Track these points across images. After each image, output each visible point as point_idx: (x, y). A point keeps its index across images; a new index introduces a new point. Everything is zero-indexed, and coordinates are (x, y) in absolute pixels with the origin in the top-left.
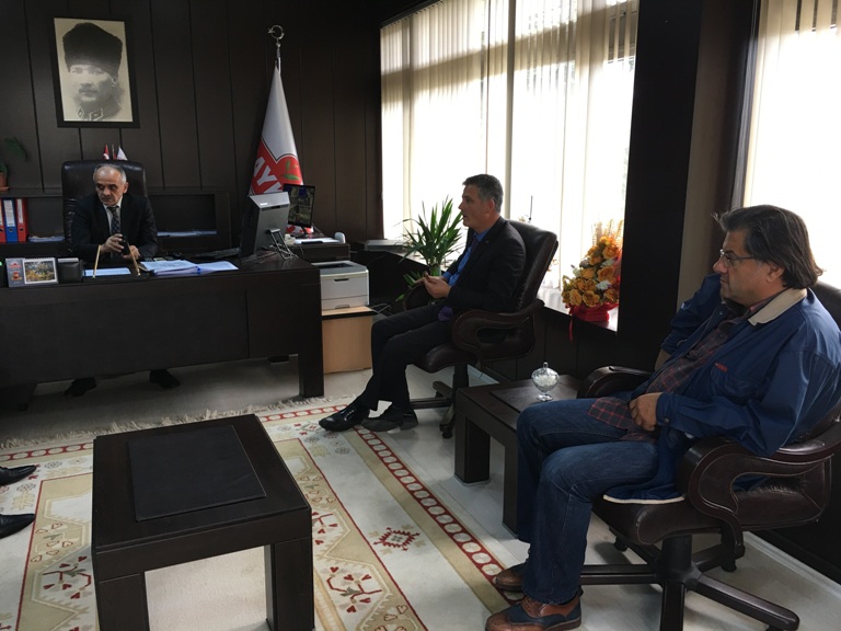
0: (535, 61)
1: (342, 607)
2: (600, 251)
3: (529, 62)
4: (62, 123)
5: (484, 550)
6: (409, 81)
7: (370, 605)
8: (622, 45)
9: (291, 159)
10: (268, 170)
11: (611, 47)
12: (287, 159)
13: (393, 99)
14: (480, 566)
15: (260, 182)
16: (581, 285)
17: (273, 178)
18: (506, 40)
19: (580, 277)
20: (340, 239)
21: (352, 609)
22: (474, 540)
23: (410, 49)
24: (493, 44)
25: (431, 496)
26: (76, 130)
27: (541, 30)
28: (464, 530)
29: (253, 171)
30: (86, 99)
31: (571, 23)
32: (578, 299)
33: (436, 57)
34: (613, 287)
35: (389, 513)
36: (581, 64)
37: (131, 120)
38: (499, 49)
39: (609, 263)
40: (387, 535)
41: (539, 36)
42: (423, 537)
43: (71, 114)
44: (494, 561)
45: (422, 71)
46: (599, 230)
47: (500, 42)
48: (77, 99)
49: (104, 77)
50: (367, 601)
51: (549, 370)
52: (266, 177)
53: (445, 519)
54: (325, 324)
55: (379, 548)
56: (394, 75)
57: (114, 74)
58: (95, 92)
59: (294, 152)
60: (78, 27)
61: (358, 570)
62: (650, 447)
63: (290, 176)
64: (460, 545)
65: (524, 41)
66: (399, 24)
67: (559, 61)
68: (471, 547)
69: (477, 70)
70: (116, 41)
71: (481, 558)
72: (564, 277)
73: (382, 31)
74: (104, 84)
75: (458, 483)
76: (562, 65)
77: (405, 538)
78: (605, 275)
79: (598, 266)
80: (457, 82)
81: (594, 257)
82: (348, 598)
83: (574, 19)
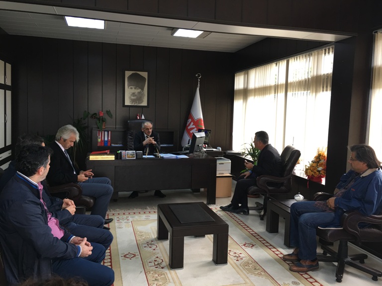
0: (295, 90)
1: (235, 259)
2: (319, 157)
3: (293, 90)
4: (124, 106)
5: (278, 251)
6: (246, 93)
7: (243, 260)
8: (327, 87)
9: (201, 120)
10: (192, 123)
11: (323, 88)
12: (199, 120)
13: (239, 99)
14: (277, 255)
15: (189, 128)
16: (312, 169)
17: (194, 126)
18: (284, 83)
19: (312, 166)
20: (219, 149)
21: (237, 260)
22: (274, 248)
23: (247, 81)
24: (279, 84)
25: (258, 235)
26: (128, 108)
27: (297, 80)
28: (271, 245)
29: (186, 123)
30: (133, 98)
31: (309, 78)
32: (311, 173)
33: (257, 86)
34: (324, 170)
35: (245, 238)
36: (312, 92)
37: (146, 105)
38: (282, 85)
39: (322, 161)
40: (245, 244)
41: (297, 82)
42: (257, 245)
43: (128, 102)
44: (281, 254)
45: (251, 90)
46: (318, 150)
47: (282, 83)
48: (130, 98)
49: (139, 90)
50: (242, 259)
51: (300, 195)
52: (192, 126)
53: (264, 242)
54: (217, 179)
55: (243, 247)
56: (240, 91)
57: (142, 89)
58: (136, 95)
59: (202, 117)
60: (133, 74)
61: (238, 252)
62: (333, 214)
63: (200, 126)
64: (270, 249)
65: (291, 83)
66: (243, 73)
67: (304, 90)
68: (274, 250)
69: (273, 91)
70: (145, 78)
71: (277, 253)
72: (306, 166)
73: (236, 75)
74: (139, 93)
75: (267, 233)
76: (305, 92)
77: (251, 245)
78: (321, 165)
79: (318, 162)
80: (265, 95)
81: (317, 159)
82: (236, 258)
83: (310, 77)
